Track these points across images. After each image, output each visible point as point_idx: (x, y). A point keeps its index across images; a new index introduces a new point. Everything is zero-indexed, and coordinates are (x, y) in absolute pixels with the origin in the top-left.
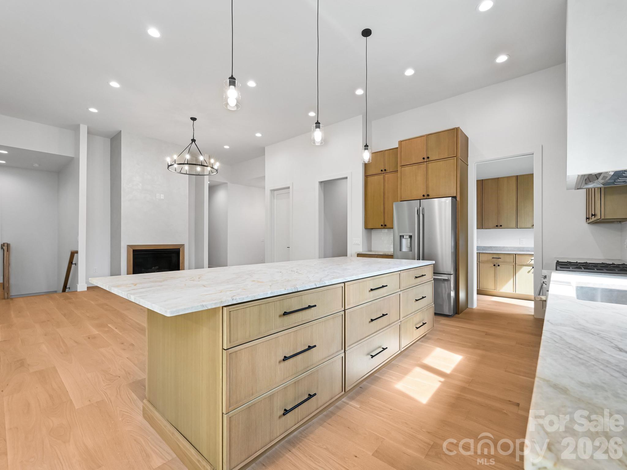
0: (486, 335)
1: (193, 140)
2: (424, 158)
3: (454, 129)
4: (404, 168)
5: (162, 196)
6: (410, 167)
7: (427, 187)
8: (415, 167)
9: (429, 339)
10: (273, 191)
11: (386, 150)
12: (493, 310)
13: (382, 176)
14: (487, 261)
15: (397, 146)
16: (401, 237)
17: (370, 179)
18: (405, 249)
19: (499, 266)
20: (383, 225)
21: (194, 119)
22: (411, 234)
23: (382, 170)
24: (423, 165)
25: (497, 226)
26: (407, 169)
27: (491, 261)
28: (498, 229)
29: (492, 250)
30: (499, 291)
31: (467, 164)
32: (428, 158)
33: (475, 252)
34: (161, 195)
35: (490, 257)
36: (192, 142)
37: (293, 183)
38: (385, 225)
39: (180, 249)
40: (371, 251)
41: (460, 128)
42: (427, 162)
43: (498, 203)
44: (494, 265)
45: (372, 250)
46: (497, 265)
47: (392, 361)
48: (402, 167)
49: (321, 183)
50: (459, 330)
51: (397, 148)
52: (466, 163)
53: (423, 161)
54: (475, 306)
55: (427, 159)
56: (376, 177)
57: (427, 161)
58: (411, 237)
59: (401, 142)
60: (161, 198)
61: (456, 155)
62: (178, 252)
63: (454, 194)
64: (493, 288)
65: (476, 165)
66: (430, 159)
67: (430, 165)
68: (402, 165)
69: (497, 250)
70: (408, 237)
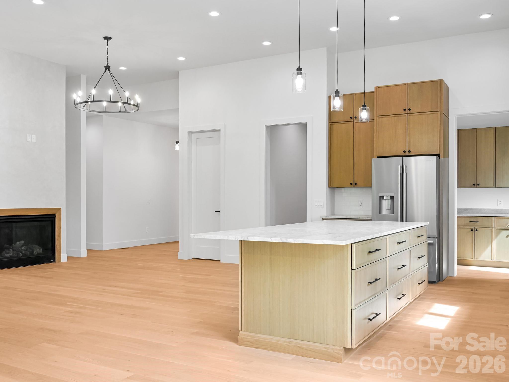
0: (473, 294)
1: (107, 67)
2: (405, 110)
3: (437, 81)
4: (382, 119)
5: (34, 138)
6: (389, 118)
7: (408, 142)
8: (394, 119)
9: (423, 299)
10: (191, 133)
11: (356, 94)
12: (473, 277)
13: (351, 125)
14: (464, 225)
15: (374, 90)
16: (382, 198)
17: (335, 126)
18: (385, 211)
19: (477, 230)
20: (353, 183)
21: (108, 39)
22: (392, 195)
23: (351, 118)
24: (404, 117)
25: (474, 185)
26: (385, 119)
27: (469, 226)
28: (476, 188)
29: (468, 213)
30: (477, 260)
31: (448, 117)
32: (410, 110)
33: (456, 215)
34: (32, 136)
35: (468, 221)
36: (106, 70)
37: (225, 124)
38: (356, 184)
39: (55, 215)
40: (333, 214)
41: (444, 80)
42: (408, 115)
43: (476, 158)
44: (472, 230)
45: (335, 214)
46: (475, 230)
47: (403, 312)
48: (380, 118)
49: (267, 127)
50: (447, 292)
51: (374, 92)
52: (446, 115)
53: (403, 112)
54: (455, 275)
55: (408, 111)
56: (344, 125)
57: (408, 113)
58: (392, 198)
59: (377, 88)
60: (33, 141)
61: (440, 110)
62: (53, 219)
63: (438, 152)
64: (471, 256)
65: (456, 118)
66: (411, 111)
67: (412, 118)
68: (380, 114)
69: (474, 213)
70: (389, 198)
